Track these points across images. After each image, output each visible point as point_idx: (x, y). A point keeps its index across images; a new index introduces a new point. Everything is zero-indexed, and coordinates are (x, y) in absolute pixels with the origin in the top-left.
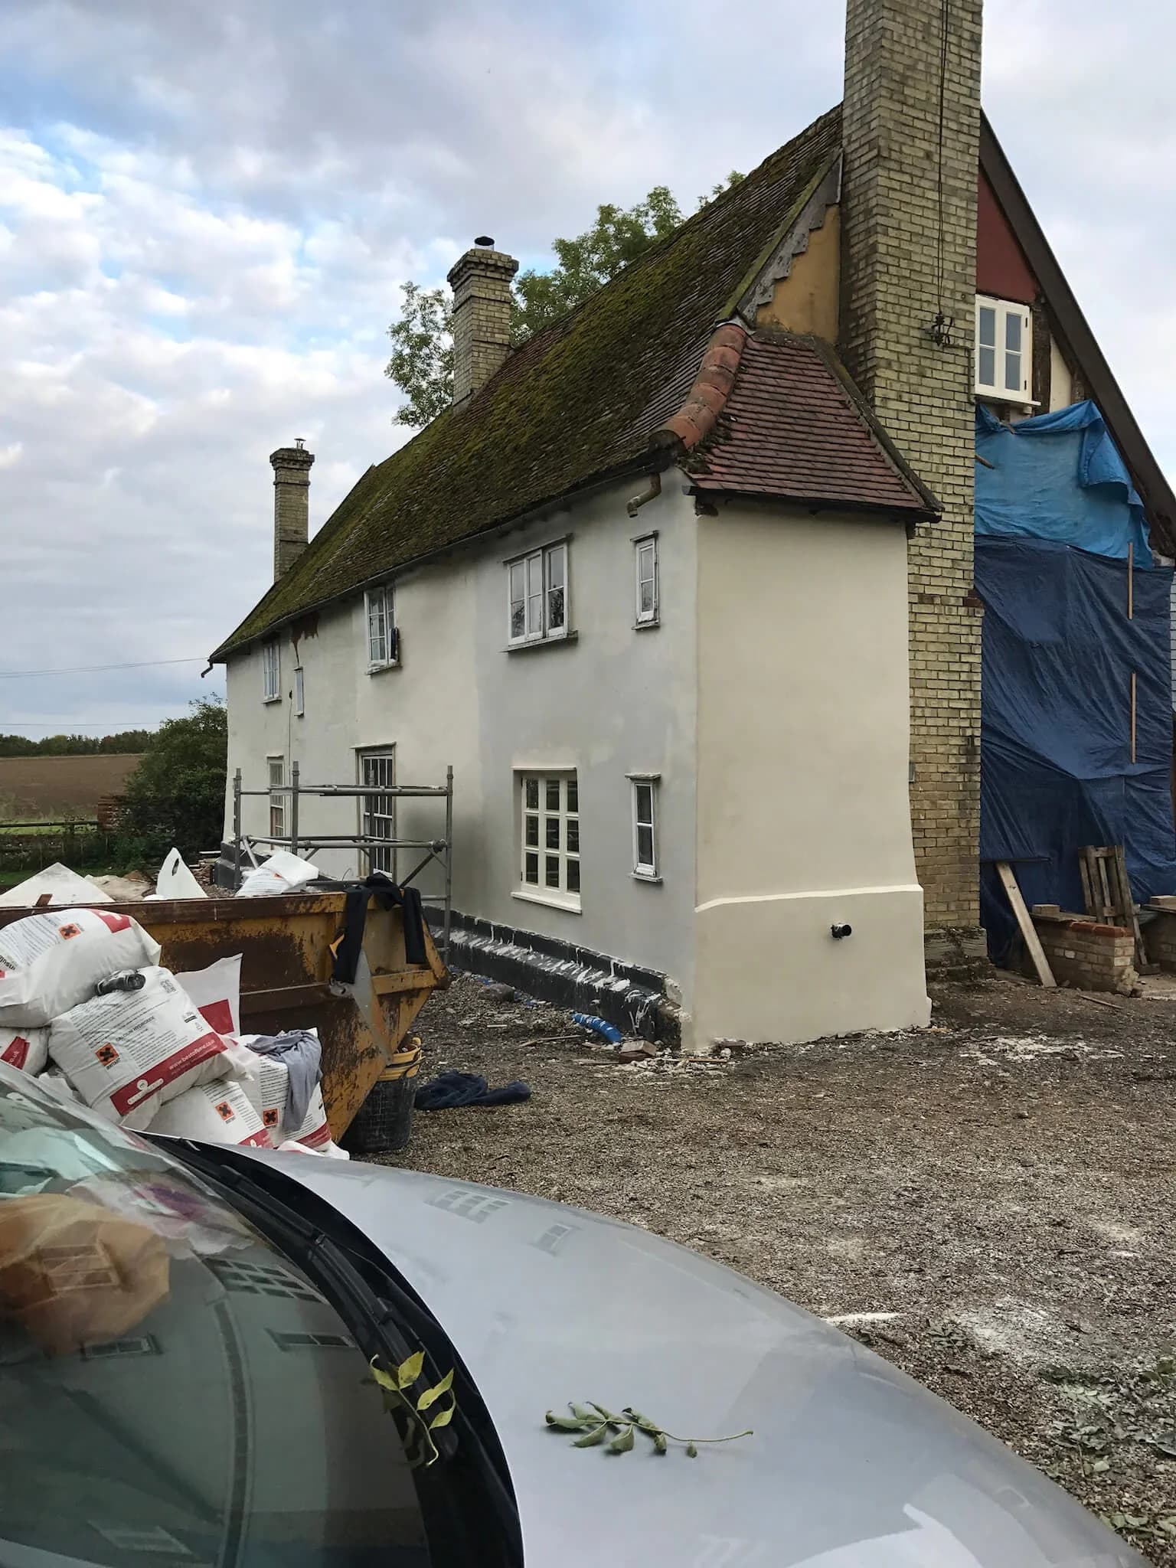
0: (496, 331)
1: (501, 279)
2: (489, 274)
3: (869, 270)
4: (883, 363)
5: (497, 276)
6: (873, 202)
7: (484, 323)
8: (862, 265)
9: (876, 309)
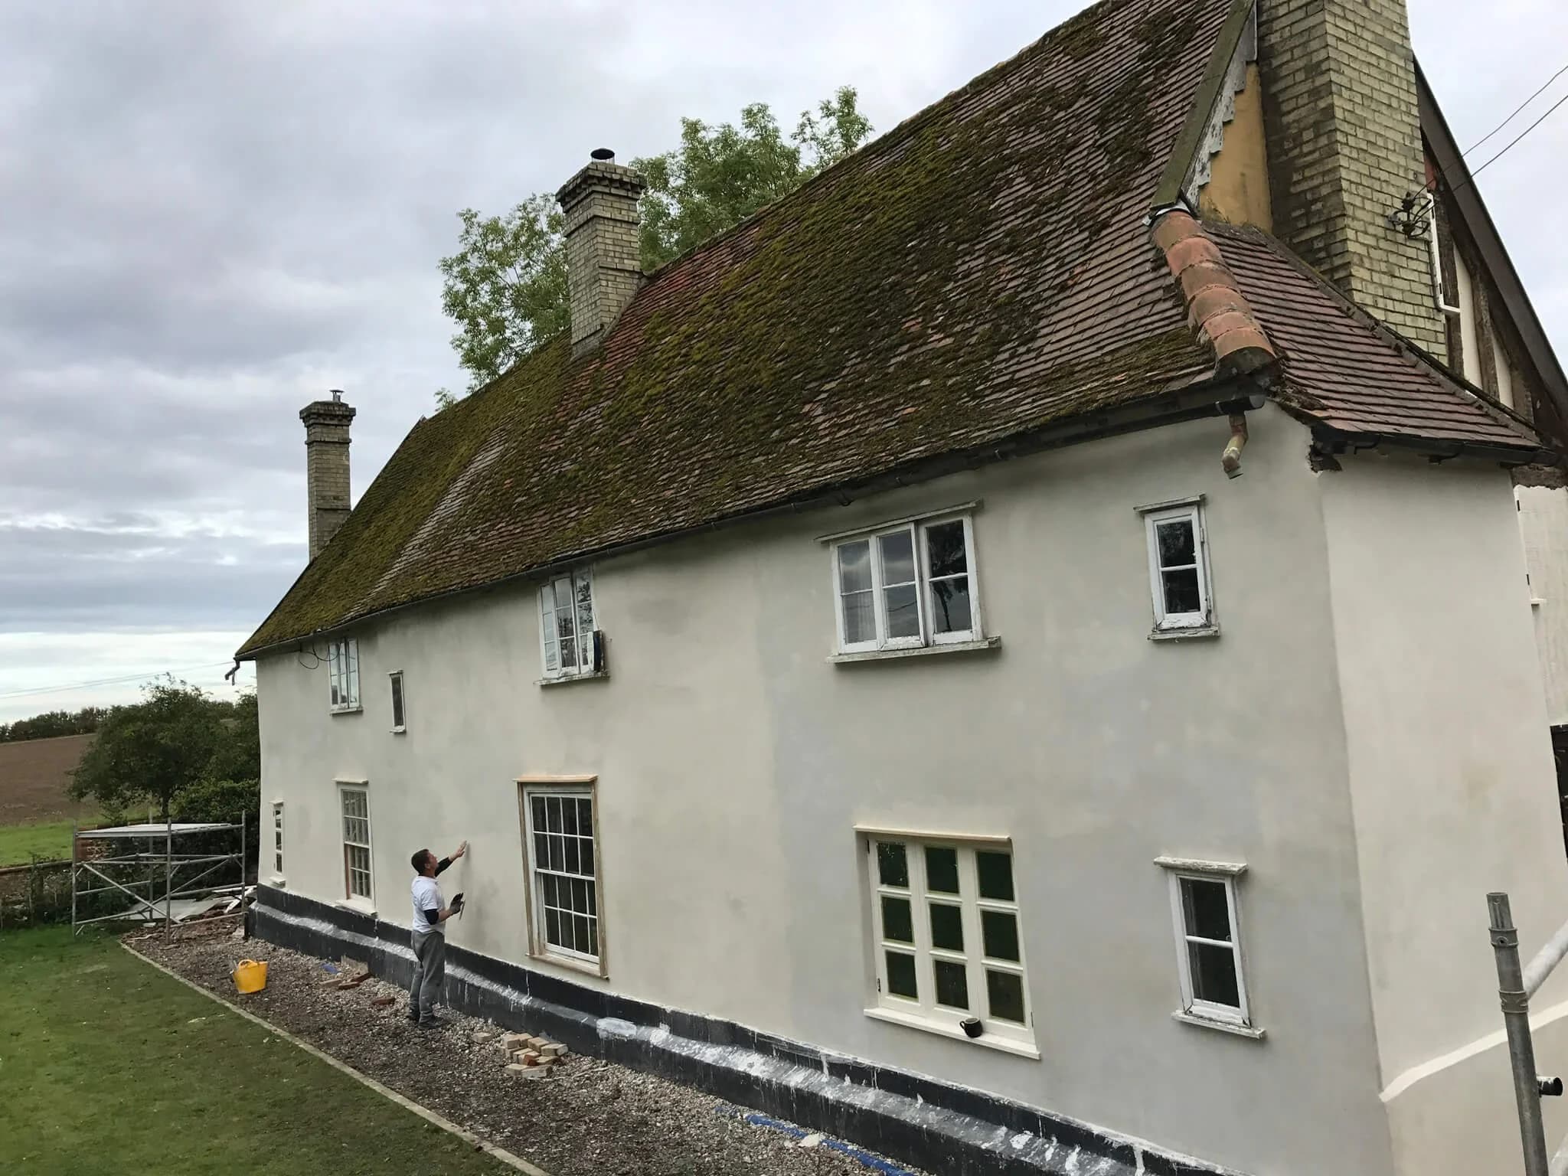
0: (625, 256)
1: (627, 197)
2: (613, 191)
3: (1323, 141)
4: (1356, 259)
5: (622, 193)
6: (1322, 55)
7: (611, 248)
8: (1308, 135)
9: (1341, 190)
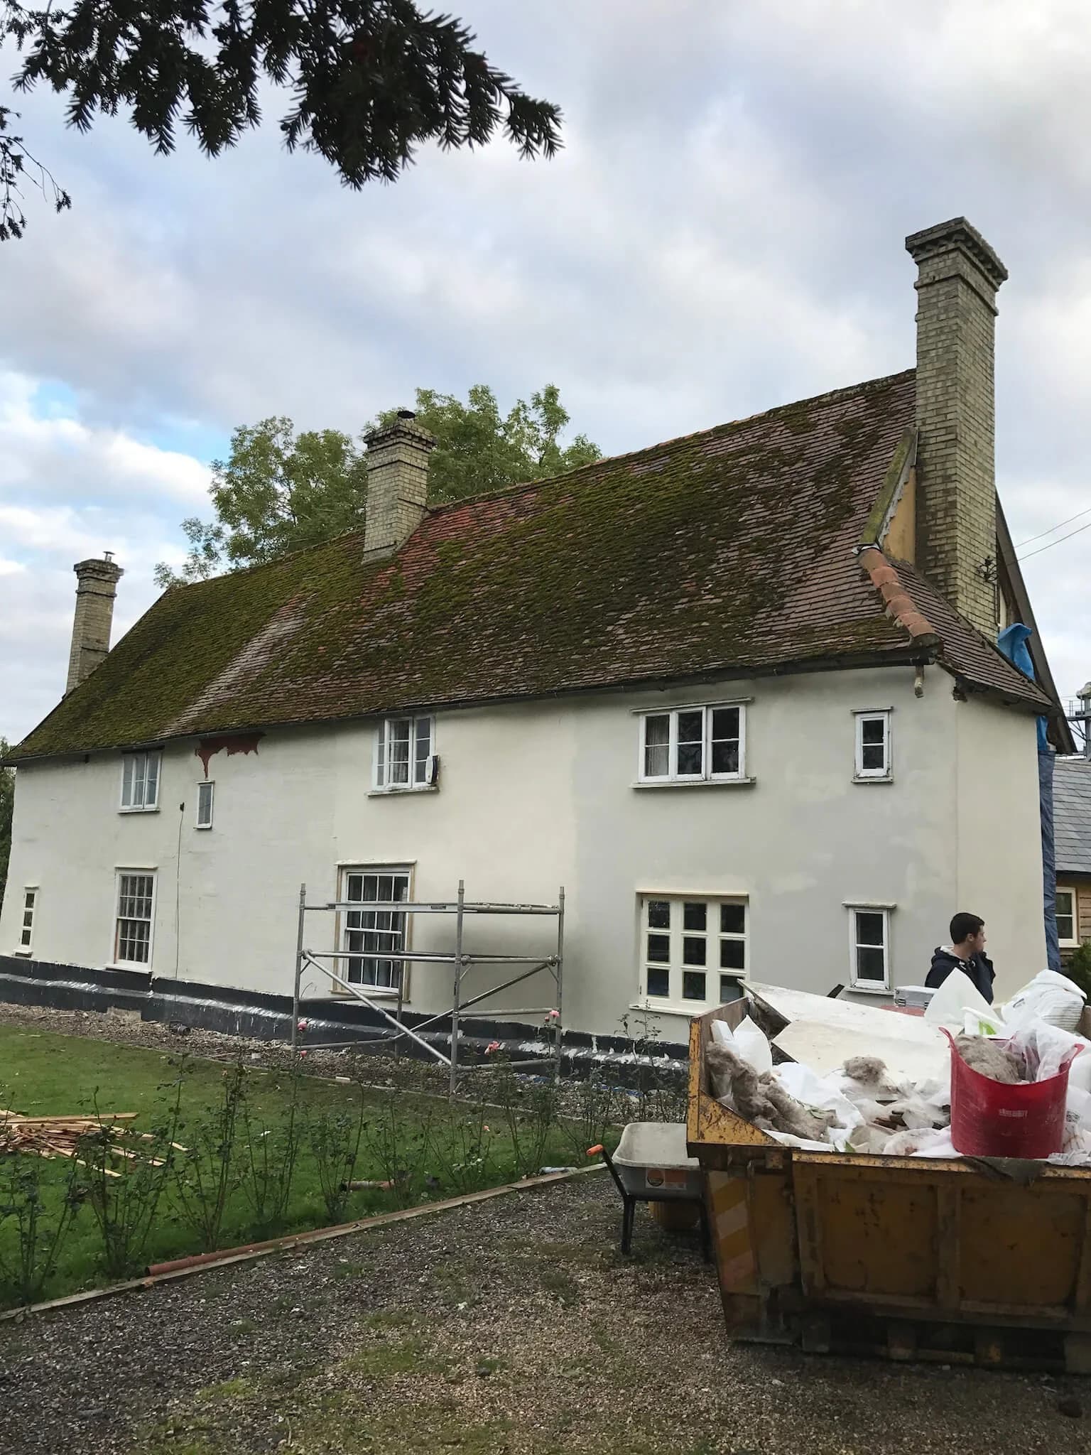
0: (416, 493)
1: (422, 450)
2: (414, 444)
3: (949, 519)
4: (960, 590)
5: (420, 446)
6: (953, 471)
7: (408, 486)
8: (940, 514)
9: (956, 549)
